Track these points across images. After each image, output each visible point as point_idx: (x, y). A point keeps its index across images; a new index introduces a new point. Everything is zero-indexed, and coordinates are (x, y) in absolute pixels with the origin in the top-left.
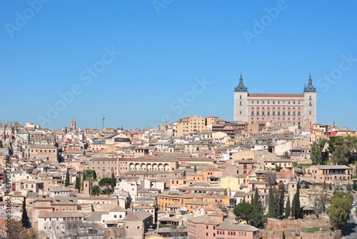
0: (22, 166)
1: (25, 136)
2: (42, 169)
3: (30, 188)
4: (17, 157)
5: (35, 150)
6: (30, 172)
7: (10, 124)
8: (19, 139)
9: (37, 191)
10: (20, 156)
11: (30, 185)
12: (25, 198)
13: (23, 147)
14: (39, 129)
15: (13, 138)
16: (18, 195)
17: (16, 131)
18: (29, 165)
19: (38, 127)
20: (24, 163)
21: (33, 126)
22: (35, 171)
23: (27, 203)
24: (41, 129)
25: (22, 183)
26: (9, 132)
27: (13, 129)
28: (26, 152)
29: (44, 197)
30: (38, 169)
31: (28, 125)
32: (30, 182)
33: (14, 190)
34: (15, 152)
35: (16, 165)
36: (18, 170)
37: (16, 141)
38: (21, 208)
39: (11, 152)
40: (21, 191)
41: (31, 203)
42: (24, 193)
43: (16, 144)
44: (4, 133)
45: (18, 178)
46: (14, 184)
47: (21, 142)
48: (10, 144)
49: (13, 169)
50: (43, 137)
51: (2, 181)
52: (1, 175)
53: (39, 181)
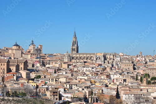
0: (117, 72)
1: (119, 59)
2: (126, 73)
4: (115, 68)
5: (123, 65)
6: (121, 74)
7: (112, 54)
8: (116, 60)
9: (123, 83)
10: (117, 68)
11: (120, 80)
12: (118, 86)
13: (118, 63)
14: (125, 56)
15: (114, 59)
16: (115, 84)
17: (115, 57)
18: (120, 71)
19: (125, 54)
20: (118, 70)
21: (123, 54)
22: (123, 74)
23: (119, 88)
24: (127, 56)
25: (117, 79)
26: (112, 57)
27: (114, 55)
28: (119, 66)
29: (126, 85)
30: (124, 73)
31: (121, 54)
32: (120, 79)
33: (114, 82)
34: (114, 65)
35: (115, 71)
36: (115, 74)
38: (116, 90)
39: (113, 66)
40: (116, 82)
41: (120, 88)
42: (118, 83)
43: (115, 62)
44: (110, 57)
45: (115, 77)
46: (113, 80)
47: (117, 61)
48: (112, 62)
49: (113, 73)
50: (127, 59)
51: (108, 78)
52: (108, 76)
53: (125, 78)
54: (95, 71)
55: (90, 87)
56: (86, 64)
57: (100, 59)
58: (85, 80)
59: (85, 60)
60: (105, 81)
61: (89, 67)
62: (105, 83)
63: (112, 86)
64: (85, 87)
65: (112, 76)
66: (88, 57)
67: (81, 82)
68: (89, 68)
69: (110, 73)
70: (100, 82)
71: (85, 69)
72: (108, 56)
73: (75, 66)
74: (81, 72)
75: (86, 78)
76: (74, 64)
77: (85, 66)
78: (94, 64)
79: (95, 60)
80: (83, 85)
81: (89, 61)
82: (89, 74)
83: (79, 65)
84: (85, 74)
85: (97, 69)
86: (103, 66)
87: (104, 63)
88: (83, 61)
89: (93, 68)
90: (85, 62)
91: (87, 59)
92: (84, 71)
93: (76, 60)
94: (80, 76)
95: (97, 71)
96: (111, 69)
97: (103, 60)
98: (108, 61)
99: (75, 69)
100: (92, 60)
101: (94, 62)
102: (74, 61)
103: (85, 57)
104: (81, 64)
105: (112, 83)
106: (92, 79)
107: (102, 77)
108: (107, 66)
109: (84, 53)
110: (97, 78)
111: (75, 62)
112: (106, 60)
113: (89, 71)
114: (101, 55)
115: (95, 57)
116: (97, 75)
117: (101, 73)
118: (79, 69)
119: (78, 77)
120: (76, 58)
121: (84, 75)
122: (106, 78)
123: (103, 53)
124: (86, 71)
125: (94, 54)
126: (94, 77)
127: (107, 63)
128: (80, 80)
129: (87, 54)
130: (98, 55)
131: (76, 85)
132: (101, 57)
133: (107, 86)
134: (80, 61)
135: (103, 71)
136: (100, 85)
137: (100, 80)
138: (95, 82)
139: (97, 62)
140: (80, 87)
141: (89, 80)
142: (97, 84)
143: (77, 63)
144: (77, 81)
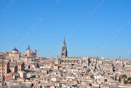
0: (99, 73)
1: (101, 62)
2: (107, 74)
3: (102, 81)
4: (98, 70)
5: (104, 67)
6: (102, 75)
7: (95, 58)
9: (105, 82)
10: (99, 69)
11: (102, 80)
12: (100, 85)
13: (100, 66)
14: (106, 59)
15: (97, 62)
16: (97, 83)
17: (97, 60)
18: (102, 73)
19: (106, 58)
20: (100, 72)
21: (104, 58)
22: (104, 75)
24: (107, 59)
25: (99, 79)
26: (95, 60)
27: (97, 59)
28: (101, 68)
29: (107, 84)
30: (106, 74)
31: (102, 58)
33: (96, 82)
34: (97, 68)
35: (97, 73)
36: (98, 75)
37: (98, 64)
39: (96, 68)
40: (99, 82)
41: (102, 87)
42: (100, 83)
43: (97, 65)
44: (93, 61)
45: (98, 77)
46: (96, 80)
47: (100, 64)
48: (95, 65)
49: (96, 74)
50: (108, 62)
51: (92, 78)
52: (92, 76)
53: (106, 78)
54: (81, 72)
55: (76, 86)
56: (73, 66)
57: (85, 62)
58: (73, 79)
59: (73, 63)
60: (89, 80)
61: (75, 68)
62: (89, 82)
63: (95, 85)
64: (73, 86)
65: (95, 77)
66: (75, 60)
67: (69, 82)
68: (76, 70)
69: (94, 74)
70: (85, 82)
71: (72, 70)
72: (92, 60)
73: (64, 68)
74: (69, 73)
75: (73, 78)
76: (63, 66)
77: (73, 68)
78: (80, 67)
79: (81, 63)
80: (70, 84)
81: (76, 63)
82: (76, 75)
83: (67, 67)
84: (73, 74)
85: (83, 70)
86: (88, 68)
87: (89, 65)
88: (71, 63)
89: (79, 70)
90: (73, 65)
91: (74, 62)
92: (72, 72)
93: (65, 63)
94: (68, 76)
95: (83, 72)
96: (95, 71)
97: (88, 63)
98: (92, 64)
99: (65, 71)
100: (79, 63)
101: (80, 64)
102: (63, 63)
103: (72, 60)
104: (69, 66)
105: (95, 83)
106: (78, 79)
107: (87, 78)
108: (91, 68)
109: (72, 57)
110: (82, 78)
111: (65, 64)
112: (91, 63)
113: (76, 72)
114: (86, 59)
115: (81, 60)
116: (83, 76)
117: (86, 74)
118: (67, 70)
119: (66, 77)
120: (65, 61)
121: (71, 75)
122: (90, 78)
123: (87, 57)
124: (74, 72)
125: (80, 58)
126: (80, 78)
127: (91, 65)
128: (68, 79)
129: (74, 58)
130: (84, 59)
131: (65, 84)
132: (86, 60)
133: (91, 85)
134: (68, 63)
135: (88, 72)
136: (85, 84)
137: (85, 80)
138: (81, 82)
139: (83, 65)
140: (68, 86)
141: (76, 79)
142: (82, 83)
143: (66, 65)
144: (66, 81)
